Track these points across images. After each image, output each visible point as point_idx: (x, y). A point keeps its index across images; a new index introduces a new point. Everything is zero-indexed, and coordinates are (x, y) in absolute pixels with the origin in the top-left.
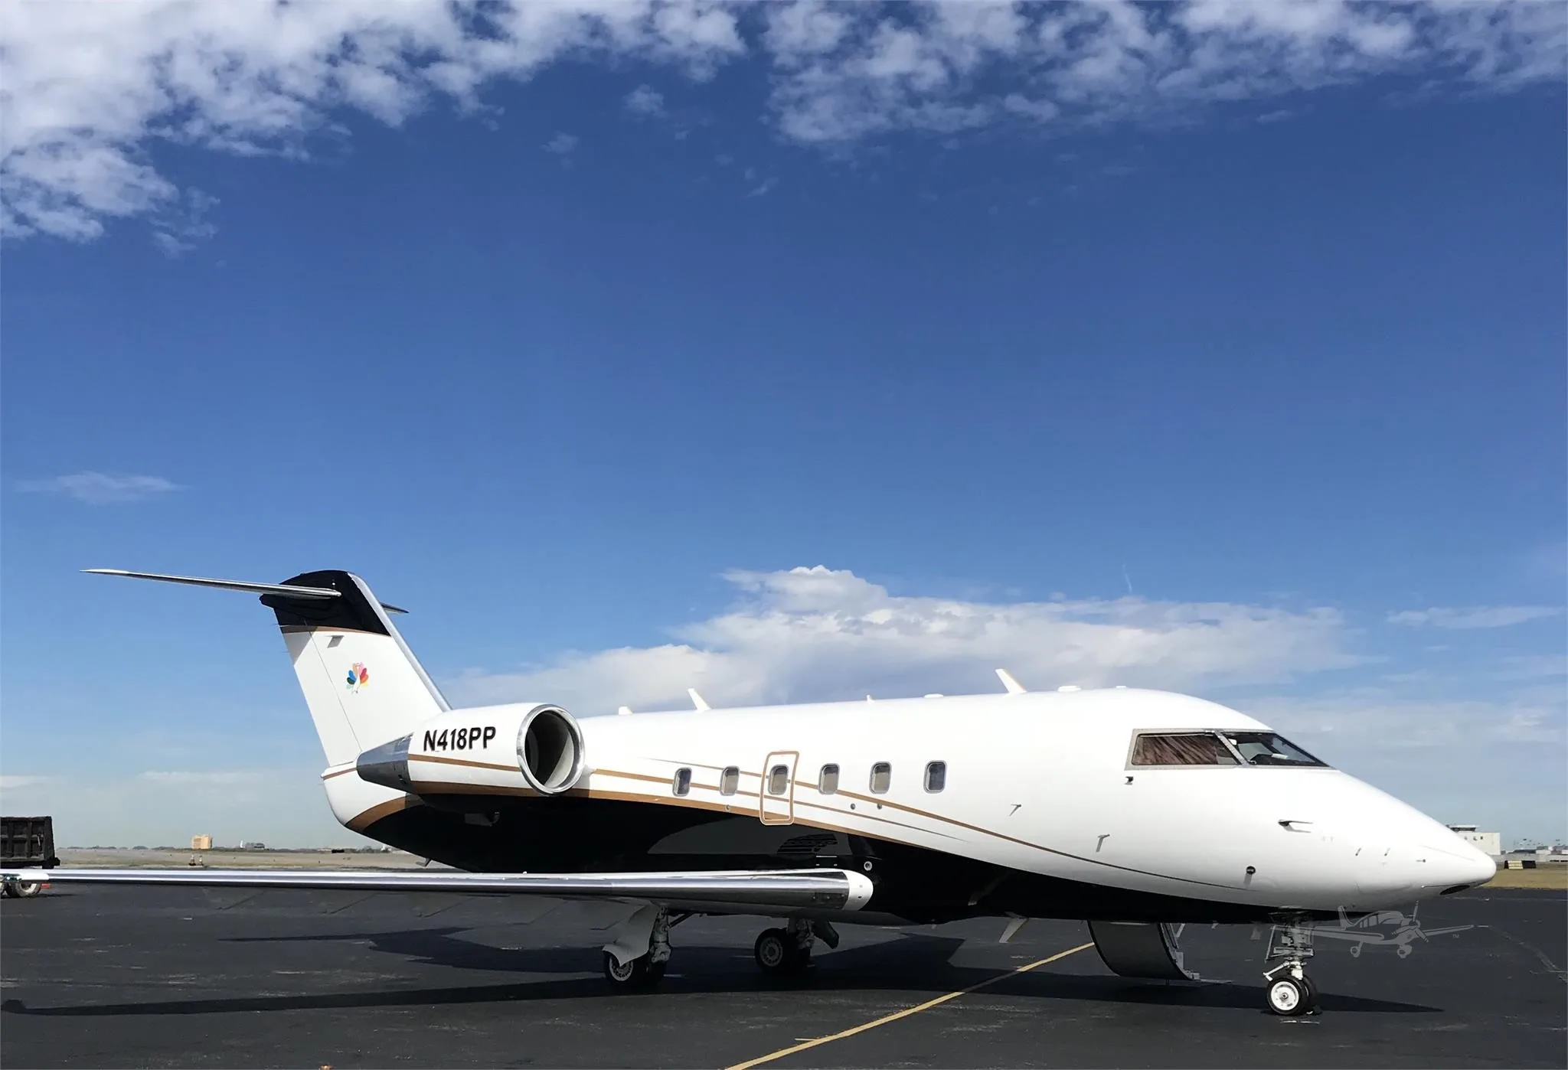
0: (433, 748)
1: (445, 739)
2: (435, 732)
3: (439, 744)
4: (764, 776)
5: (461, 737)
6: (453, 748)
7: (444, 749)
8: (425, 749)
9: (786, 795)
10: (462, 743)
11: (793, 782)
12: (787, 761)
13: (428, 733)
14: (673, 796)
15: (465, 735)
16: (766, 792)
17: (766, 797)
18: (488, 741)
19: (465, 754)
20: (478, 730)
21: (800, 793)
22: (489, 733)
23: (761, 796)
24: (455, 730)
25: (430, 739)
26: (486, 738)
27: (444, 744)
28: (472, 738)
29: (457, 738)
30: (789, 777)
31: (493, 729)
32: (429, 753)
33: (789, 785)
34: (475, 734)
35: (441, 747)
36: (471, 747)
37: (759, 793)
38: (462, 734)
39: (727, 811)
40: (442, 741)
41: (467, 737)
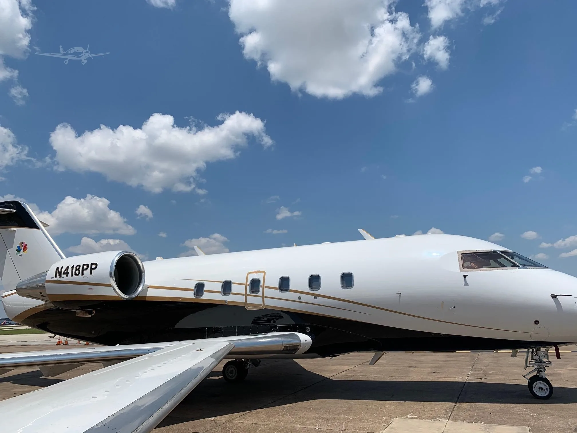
0: (60, 276)
1: (68, 271)
2: (62, 267)
3: (64, 273)
4: (246, 285)
5: (77, 269)
6: (72, 275)
7: (67, 276)
8: (56, 277)
9: (260, 293)
10: (77, 272)
11: (264, 287)
12: (260, 276)
13: (58, 268)
14: (194, 297)
15: (79, 268)
16: (248, 293)
17: (249, 295)
18: (93, 271)
19: (80, 278)
20: (87, 265)
21: (268, 292)
22: (94, 266)
23: (246, 295)
24: (73, 266)
25: (59, 271)
26: (92, 269)
27: (67, 273)
28: (83, 270)
29: (74, 270)
30: (261, 284)
31: (96, 265)
32: (58, 278)
33: (261, 289)
34: (85, 267)
35: (65, 275)
36: (83, 274)
37: (244, 293)
38: (78, 268)
39: (226, 304)
40: (66, 272)
41: (81, 269)
